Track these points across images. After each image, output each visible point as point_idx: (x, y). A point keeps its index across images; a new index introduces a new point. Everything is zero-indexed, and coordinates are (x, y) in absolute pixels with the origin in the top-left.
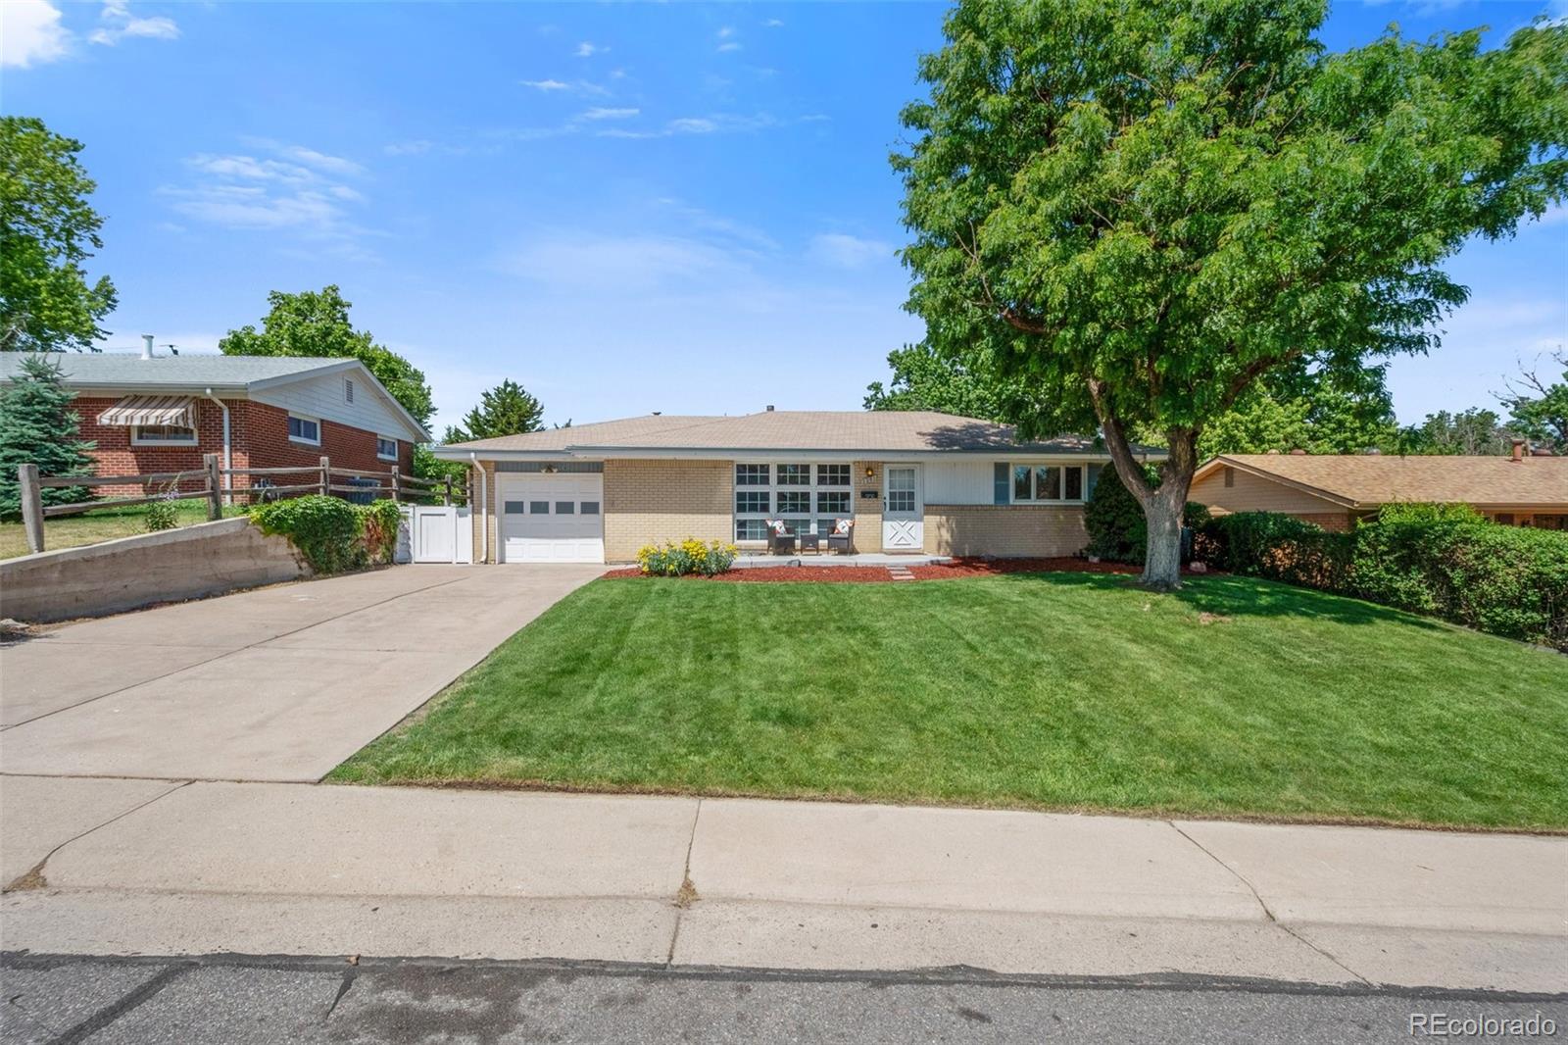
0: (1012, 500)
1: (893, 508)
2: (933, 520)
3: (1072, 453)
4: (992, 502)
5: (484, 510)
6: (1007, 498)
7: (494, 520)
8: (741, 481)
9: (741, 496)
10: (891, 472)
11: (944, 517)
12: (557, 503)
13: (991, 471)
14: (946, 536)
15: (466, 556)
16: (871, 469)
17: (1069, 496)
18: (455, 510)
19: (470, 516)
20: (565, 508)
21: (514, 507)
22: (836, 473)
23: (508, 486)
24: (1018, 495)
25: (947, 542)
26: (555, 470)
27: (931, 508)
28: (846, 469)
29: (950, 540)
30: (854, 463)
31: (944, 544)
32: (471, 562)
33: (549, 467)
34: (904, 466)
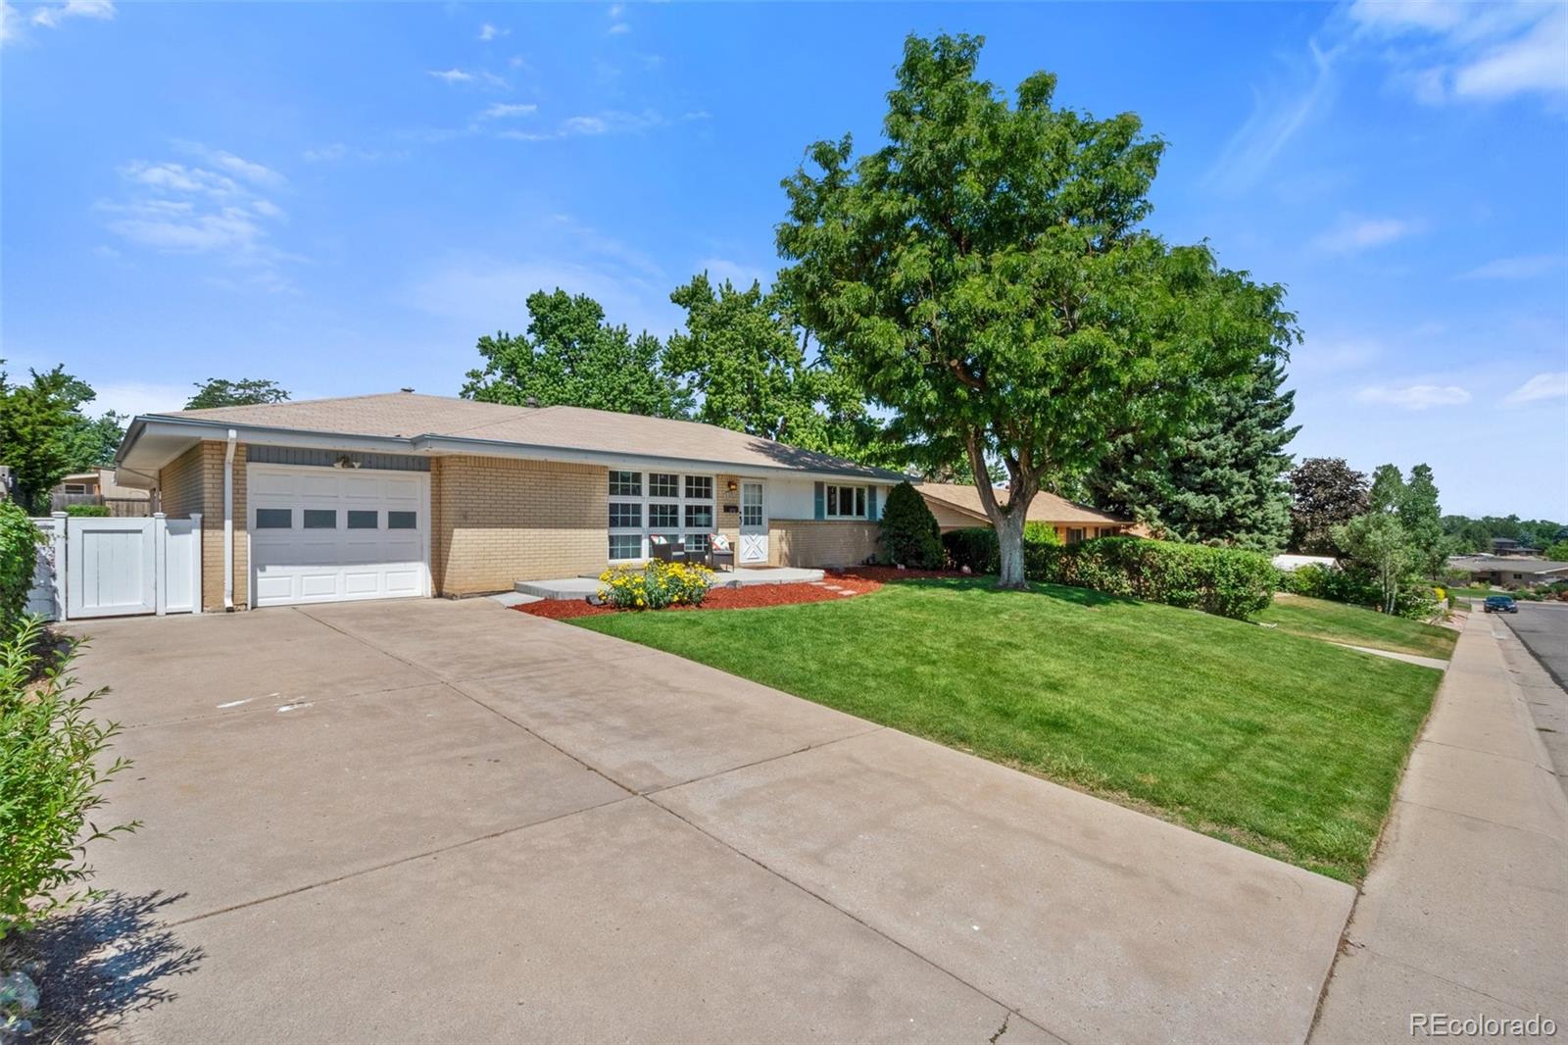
0: (826, 517)
1: (746, 523)
2: (776, 533)
3: (865, 476)
4: (813, 518)
5: (228, 524)
6: (823, 514)
7: (246, 539)
8: (613, 490)
9: (613, 508)
10: (746, 486)
11: (784, 531)
12: (350, 513)
13: (812, 488)
14: (786, 549)
15: (188, 599)
16: (731, 483)
17: (843, 512)
18: (162, 523)
19: (197, 532)
20: (362, 520)
21: (277, 519)
22: (699, 486)
23: (268, 485)
24: (829, 513)
25: (786, 555)
26: (357, 465)
27: (775, 523)
28: (708, 481)
29: (788, 553)
30: (718, 476)
31: (783, 556)
32: (197, 610)
33: (347, 459)
34: (755, 481)
